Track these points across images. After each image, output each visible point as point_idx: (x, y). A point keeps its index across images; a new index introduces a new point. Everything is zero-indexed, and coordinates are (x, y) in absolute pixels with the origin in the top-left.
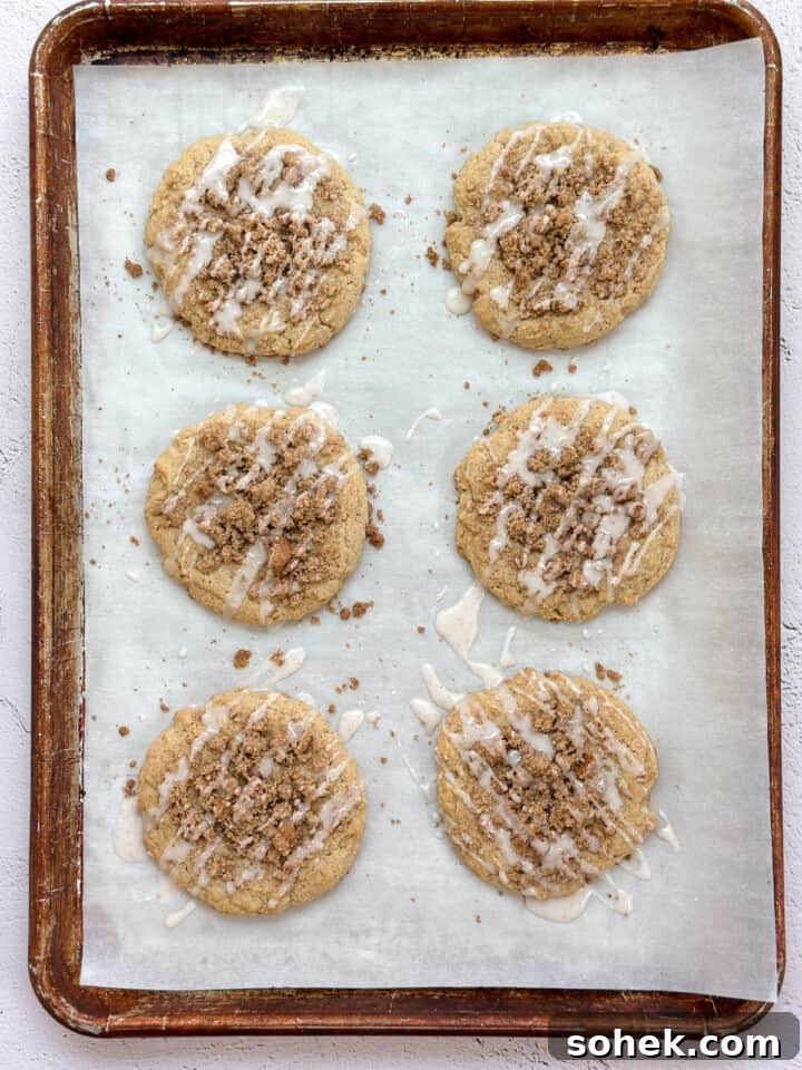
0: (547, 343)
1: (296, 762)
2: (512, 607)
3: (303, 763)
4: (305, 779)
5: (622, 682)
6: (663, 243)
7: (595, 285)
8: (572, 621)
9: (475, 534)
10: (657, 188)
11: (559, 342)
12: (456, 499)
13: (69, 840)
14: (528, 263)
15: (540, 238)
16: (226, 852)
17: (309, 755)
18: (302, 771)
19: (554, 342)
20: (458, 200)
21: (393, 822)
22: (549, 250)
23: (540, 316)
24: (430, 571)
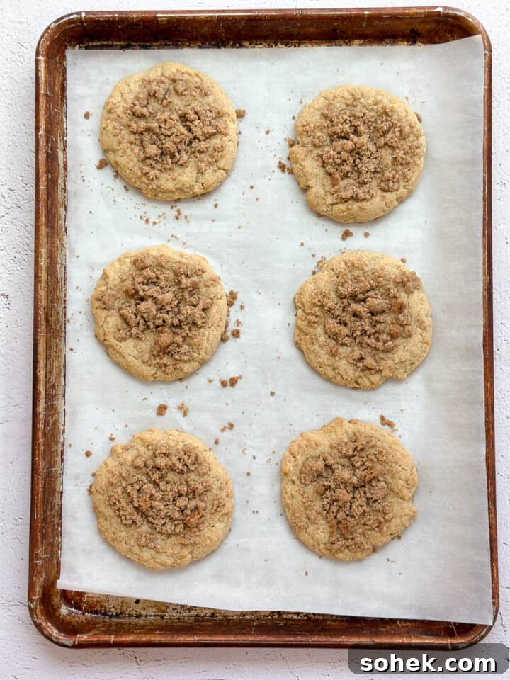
0: (351, 219)
1: (189, 471)
2: (329, 380)
3: (193, 471)
4: (194, 481)
5: (396, 427)
6: (422, 159)
7: (380, 184)
8: (365, 389)
9: (306, 334)
10: (418, 125)
11: (358, 218)
12: (294, 313)
13: (54, 525)
14: (339, 170)
15: (347, 155)
16: (150, 530)
17: (196, 466)
18: (193, 476)
19: (355, 218)
20: (297, 131)
21: (254, 512)
22: (352, 161)
23: (346, 202)
24: (279, 357)
